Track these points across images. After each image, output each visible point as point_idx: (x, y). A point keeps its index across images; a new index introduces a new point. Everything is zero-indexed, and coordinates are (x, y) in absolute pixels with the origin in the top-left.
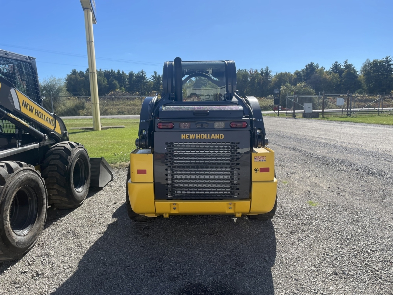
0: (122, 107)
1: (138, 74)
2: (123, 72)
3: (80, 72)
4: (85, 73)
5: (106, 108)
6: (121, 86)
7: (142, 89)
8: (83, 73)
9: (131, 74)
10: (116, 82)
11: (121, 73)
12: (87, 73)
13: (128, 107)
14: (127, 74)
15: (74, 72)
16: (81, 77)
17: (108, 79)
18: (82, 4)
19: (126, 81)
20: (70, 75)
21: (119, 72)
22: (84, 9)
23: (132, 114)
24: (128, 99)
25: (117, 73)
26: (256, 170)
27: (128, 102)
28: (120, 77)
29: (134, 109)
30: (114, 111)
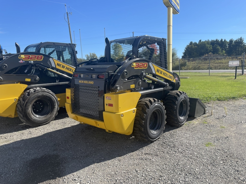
0: (212, 65)
1: (237, 40)
2: (225, 40)
3: (195, 43)
4: (198, 43)
5: (200, 65)
6: (223, 50)
7: (239, 51)
8: (196, 43)
9: (231, 41)
10: (219, 47)
11: (223, 40)
12: (199, 43)
13: (216, 65)
14: (228, 41)
15: (191, 43)
16: (195, 46)
17: (213, 45)
18: (165, 4)
19: (227, 46)
20: (189, 45)
21: (222, 40)
22: (167, 7)
23: (218, 69)
24: (217, 59)
25: (221, 41)
26: (107, 105)
27: (217, 61)
28: (222, 44)
29: (220, 66)
30: (205, 67)
